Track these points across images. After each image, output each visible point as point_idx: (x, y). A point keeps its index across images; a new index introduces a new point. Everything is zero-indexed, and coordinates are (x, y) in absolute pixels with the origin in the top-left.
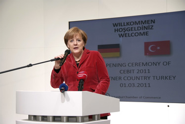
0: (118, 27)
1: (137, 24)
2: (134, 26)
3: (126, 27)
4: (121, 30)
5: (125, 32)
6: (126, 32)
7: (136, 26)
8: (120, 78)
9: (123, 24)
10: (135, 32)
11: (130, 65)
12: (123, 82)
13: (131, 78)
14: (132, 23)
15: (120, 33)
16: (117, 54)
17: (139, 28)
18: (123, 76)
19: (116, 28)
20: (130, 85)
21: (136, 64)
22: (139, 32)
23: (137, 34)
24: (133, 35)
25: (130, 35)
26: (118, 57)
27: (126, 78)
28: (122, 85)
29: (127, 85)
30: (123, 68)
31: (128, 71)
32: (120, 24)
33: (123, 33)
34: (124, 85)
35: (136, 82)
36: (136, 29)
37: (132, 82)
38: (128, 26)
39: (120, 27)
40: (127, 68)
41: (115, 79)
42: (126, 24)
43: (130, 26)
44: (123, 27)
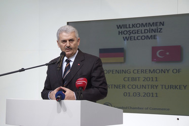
0: (123, 30)
1: (144, 26)
2: (140, 28)
3: (132, 29)
4: (125, 32)
5: (130, 34)
6: (132, 35)
7: (143, 29)
8: (124, 86)
9: (128, 26)
10: (141, 35)
11: (136, 71)
12: (127, 90)
13: (136, 87)
14: (138, 25)
15: (125, 36)
16: (121, 59)
17: (146, 31)
18: (127, 83)
19: (120, 30)
20: (135, 95)
21: (142, 71)
22: (146, 35)
23: (143, 38)
24: (139, 38)
25: (136, 38)
26: (121, 63)
27: (130, 87)
28: (125, 94)
29: (131, 94)
30: (127, 75)
31: (134, 79)
32: (125, 26)
33: (127, 36)
34: (128, 95)
35: (142, 91)
36: (143, 32)
37: (137, 90)
38: (134, 29)
39: (125, 29)
40: (132, 75)
41: (117, 87)
42: (131, 26)
43: (136, 29)
44: (128, 30)
